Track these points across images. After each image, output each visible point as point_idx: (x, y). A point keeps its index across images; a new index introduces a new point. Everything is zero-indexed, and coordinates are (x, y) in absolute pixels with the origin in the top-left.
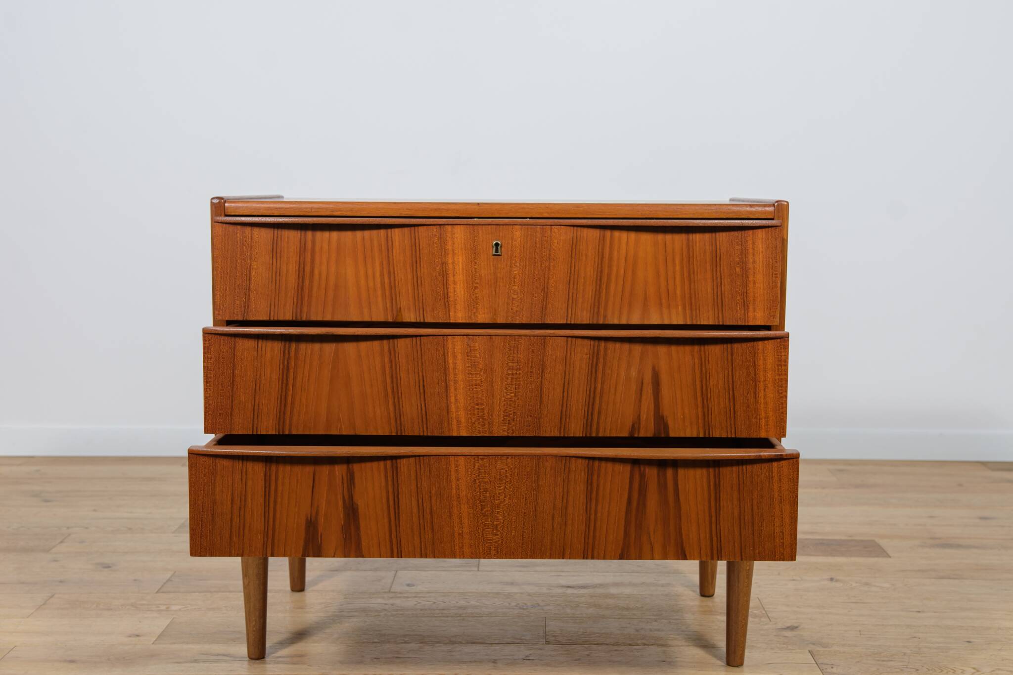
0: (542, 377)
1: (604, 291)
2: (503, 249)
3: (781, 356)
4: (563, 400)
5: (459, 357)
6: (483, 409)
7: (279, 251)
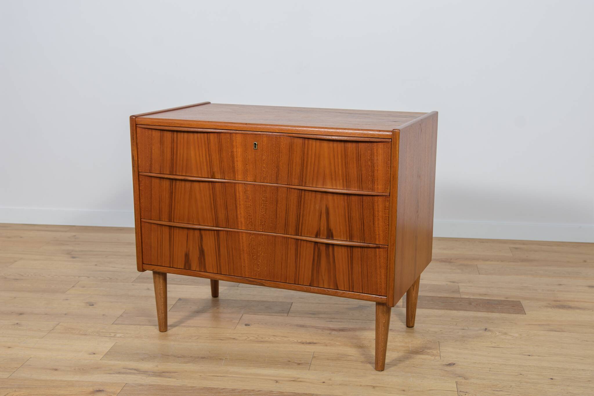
0: (277, 206)
1: (305, 170)
2: (258, 146)
3: (386, 205)
4: (286, 218)
5: (241, 194)
6: (252, 218)
7: (163, 141)
